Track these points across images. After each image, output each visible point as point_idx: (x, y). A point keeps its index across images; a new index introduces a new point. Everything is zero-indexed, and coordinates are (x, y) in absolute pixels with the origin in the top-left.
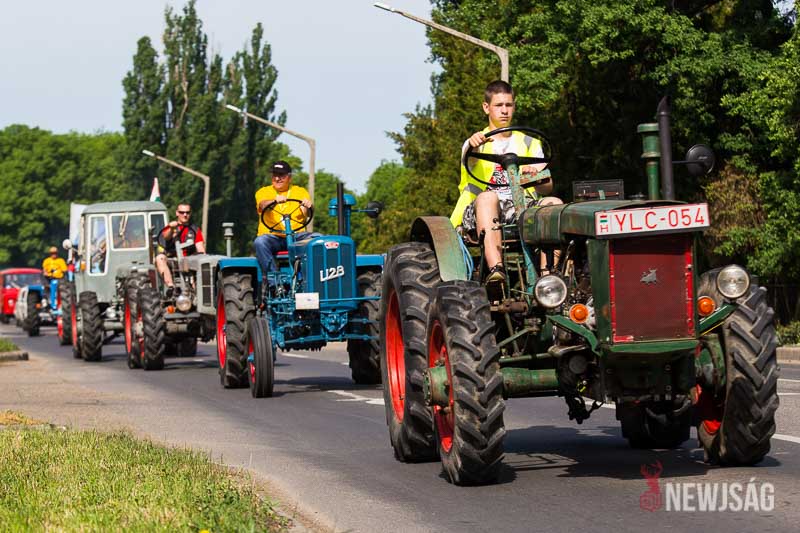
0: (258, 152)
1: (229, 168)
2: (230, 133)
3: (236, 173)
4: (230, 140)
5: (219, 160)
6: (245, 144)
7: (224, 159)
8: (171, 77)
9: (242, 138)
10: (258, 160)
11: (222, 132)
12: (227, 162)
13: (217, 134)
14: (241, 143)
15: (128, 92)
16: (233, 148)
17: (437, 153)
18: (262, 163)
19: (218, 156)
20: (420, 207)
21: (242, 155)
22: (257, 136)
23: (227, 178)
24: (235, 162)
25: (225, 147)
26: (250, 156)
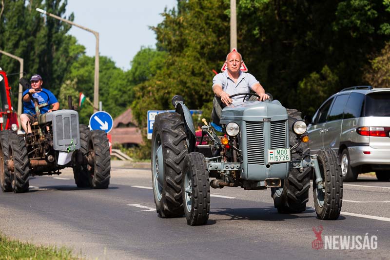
0: (55, 41)
1: (35, 53)
2: (35, 28)
3: (40, 56)
4: (34, 33)
5: (27, 47)
6: (45, 36)
7: (30, 47)
9: (43, 32)
10: (55, 47)
11: (29, 27)
12: (33, 49)
13: (25, 29)
14: (42, 35)
16: (37, 39)
17: (185, 40)
18: (57, 49)
19: (26, 45)
20: (174, 78)
21: (43, 44)
22: (54, 30)
23: (33, 60)
24: (38, 49)
25: (31, 38)
26: (49, 44)
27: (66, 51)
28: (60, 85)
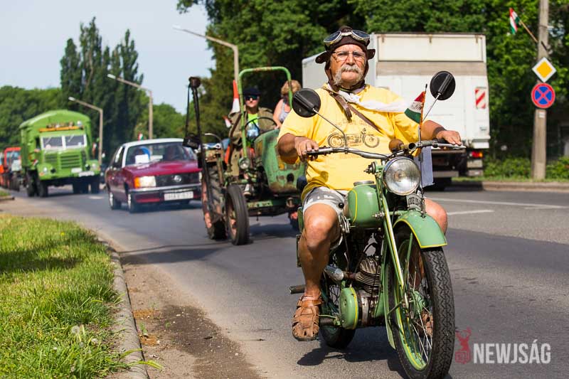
0: (130, 94)
3: (119, 106)
5: (110, 100)
7: (112, 99)
8: (84, 58)
10: (129, 99)
12: (114, 100)
15: (63, 67)
18: (132, 100)
19: (109, 98)
21: (121, 97)
23: (114, 109)
24: (118, 101)
25: (113, 93)
26: (125, 97)
27: (138, 102)
28: (134, 126)
